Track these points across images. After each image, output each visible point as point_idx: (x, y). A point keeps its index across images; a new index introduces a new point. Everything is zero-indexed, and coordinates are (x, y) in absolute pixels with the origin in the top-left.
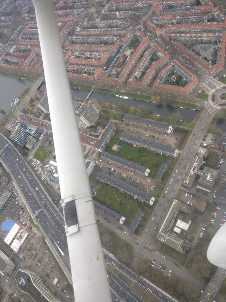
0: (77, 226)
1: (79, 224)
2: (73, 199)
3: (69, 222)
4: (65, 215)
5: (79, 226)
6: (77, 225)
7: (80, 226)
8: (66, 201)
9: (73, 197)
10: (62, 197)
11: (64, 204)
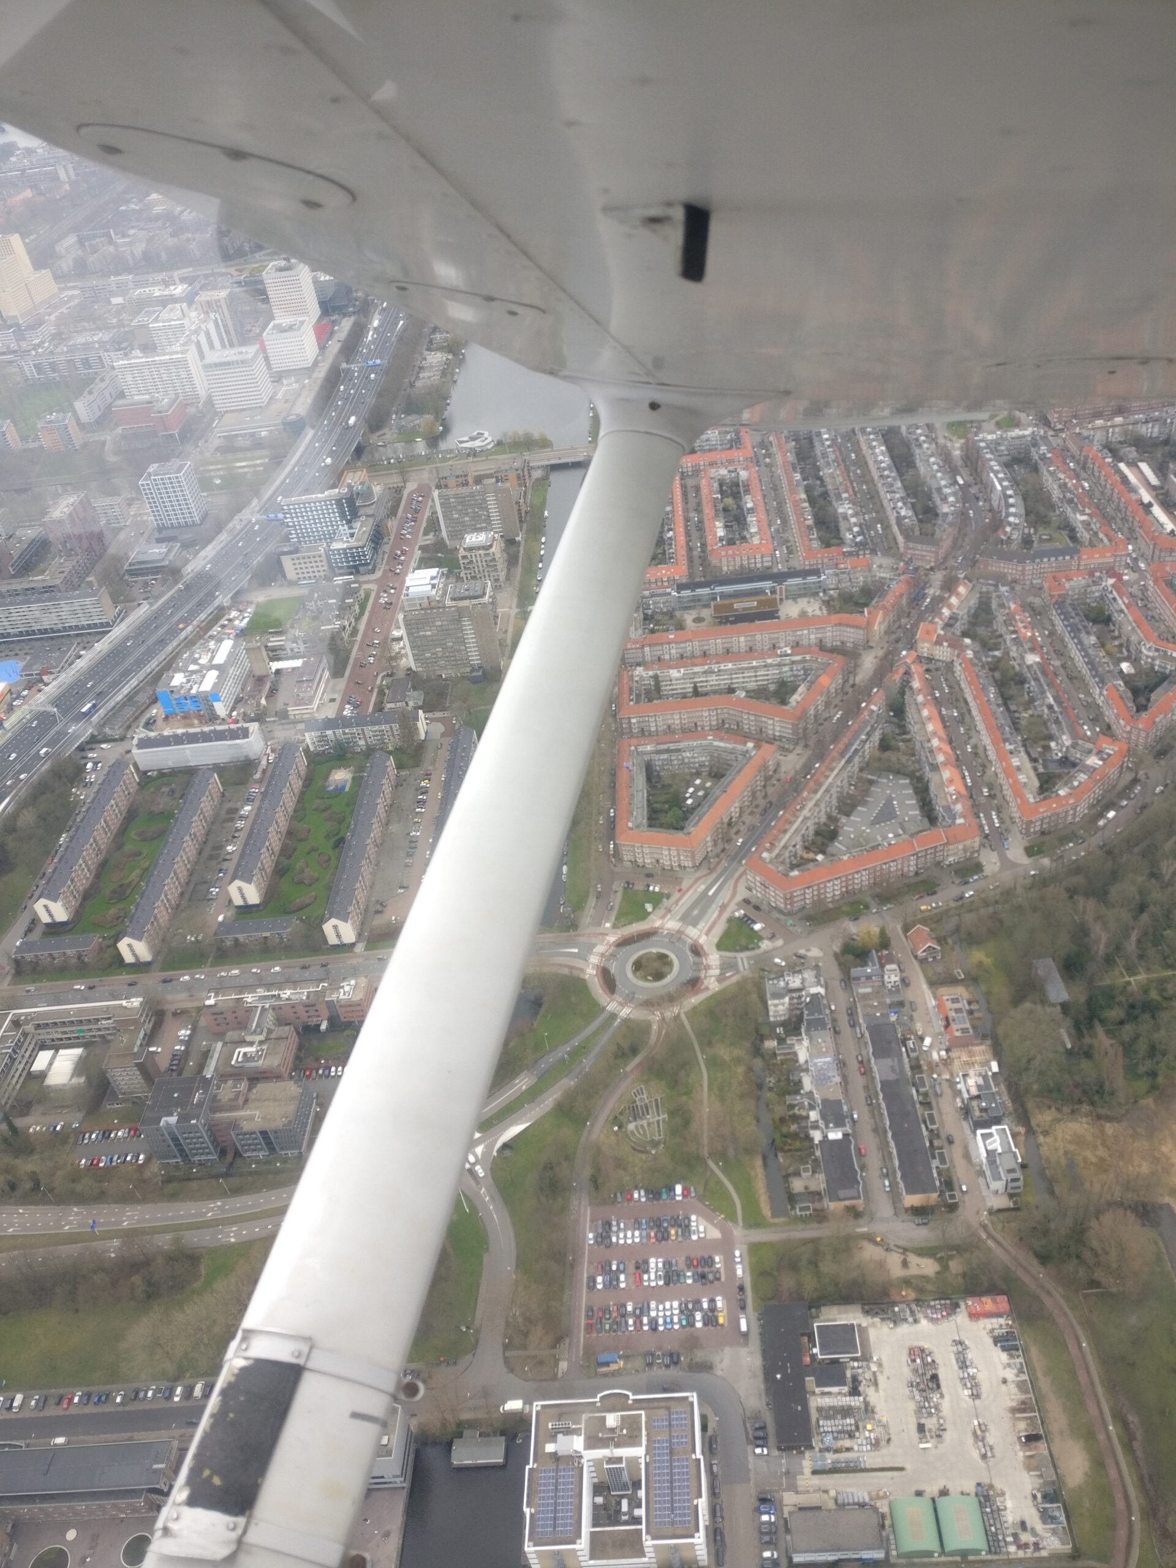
0: (234, 1529)
1: (254, 1521)
2: (299, 1356)
3: (210, 1477)
4: (213, 1426)
5: (245, 1532)
6: (241, 1520)
7: (252, 1537)
8: (264, 1349)
9: (305, 1349)
10: (252, 1319)
11: (240, 1363)
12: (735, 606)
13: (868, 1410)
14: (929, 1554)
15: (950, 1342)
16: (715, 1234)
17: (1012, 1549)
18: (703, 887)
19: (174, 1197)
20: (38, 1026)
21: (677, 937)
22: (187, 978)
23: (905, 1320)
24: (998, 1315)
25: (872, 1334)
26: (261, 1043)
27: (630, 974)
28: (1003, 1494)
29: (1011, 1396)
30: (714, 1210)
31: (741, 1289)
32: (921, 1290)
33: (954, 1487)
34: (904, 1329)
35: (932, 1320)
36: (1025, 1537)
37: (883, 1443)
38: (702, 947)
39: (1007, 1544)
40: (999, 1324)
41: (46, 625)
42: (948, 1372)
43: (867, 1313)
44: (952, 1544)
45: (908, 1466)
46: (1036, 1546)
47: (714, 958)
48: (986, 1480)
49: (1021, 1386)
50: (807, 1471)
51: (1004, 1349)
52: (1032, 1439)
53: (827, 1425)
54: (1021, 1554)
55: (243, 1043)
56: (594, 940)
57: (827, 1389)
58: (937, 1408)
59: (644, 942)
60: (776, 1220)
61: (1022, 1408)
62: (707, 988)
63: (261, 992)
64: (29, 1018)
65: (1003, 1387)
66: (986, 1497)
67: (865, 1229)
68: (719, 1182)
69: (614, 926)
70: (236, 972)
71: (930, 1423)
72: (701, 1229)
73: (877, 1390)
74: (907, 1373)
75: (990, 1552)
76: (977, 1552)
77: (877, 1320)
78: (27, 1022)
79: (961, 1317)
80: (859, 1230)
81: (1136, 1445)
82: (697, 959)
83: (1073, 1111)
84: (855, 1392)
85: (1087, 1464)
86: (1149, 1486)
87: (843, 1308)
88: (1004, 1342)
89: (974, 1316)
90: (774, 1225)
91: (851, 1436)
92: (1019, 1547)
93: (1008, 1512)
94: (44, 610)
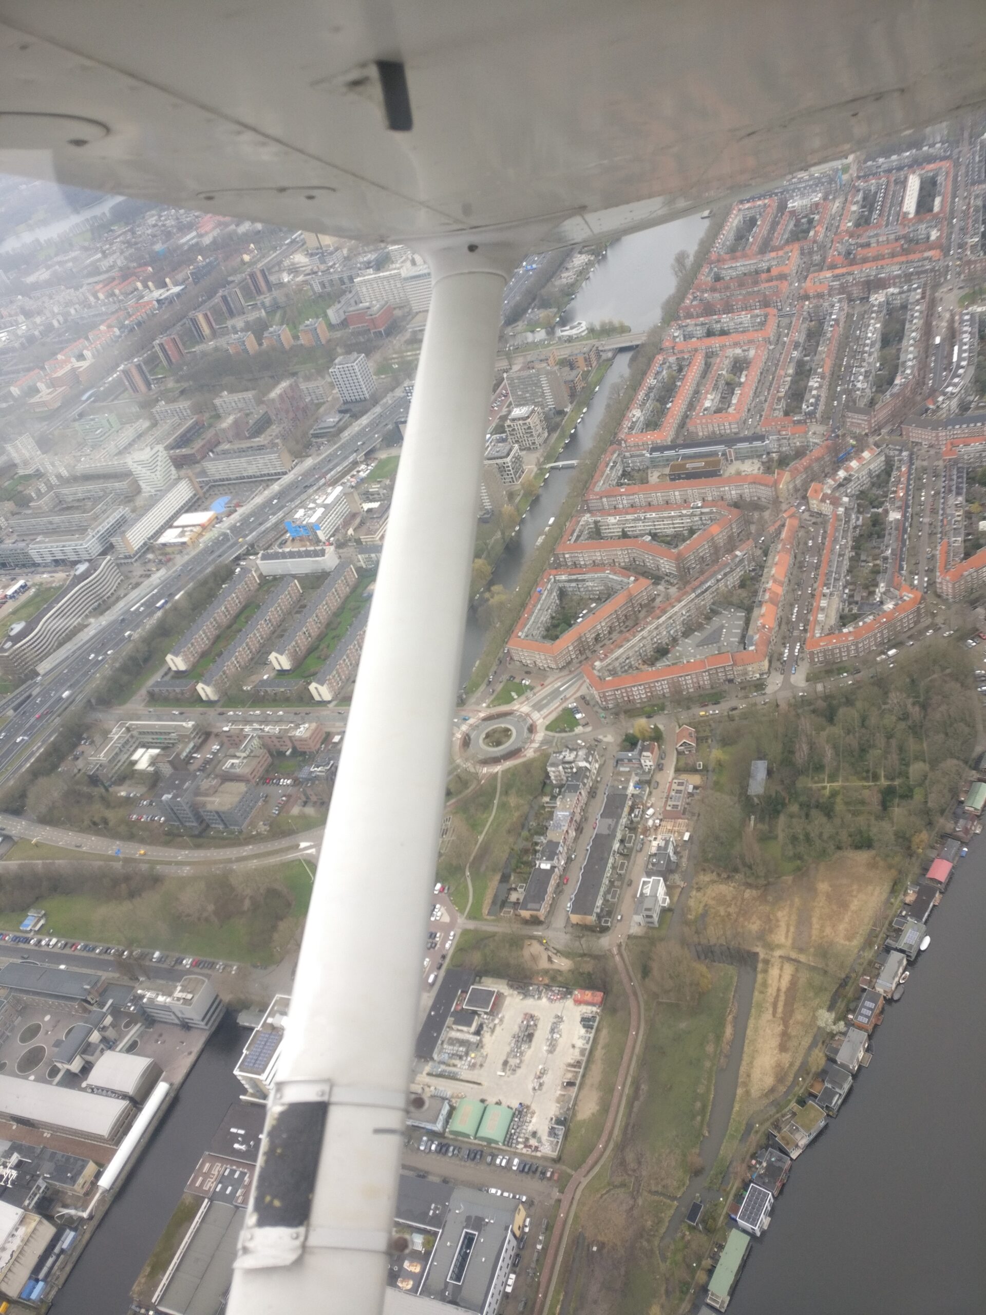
0: (297, 1238)
2: (322, 1095)
3: (271, 1202)
5: (306, 1238)
7: (313, 1241)
11: (279, 1109)
12: (687, 466)
13: (479, 1045)
14: (468, 1136)
15: (553, 1015)
16: (446, 919)
17: (520, 1146)
18: (559, 684)
19: (167, 844)
20: (140, 733)
21: (524, 717)
22: (231, 713)
23: (533, 996)
24: (593, 1004)
25: (508, 1001)
26: (245, 758)
27: (481, 741)
28: (533, 1113)
29: (573, 1056)
30: (454, 904)
31: (444, 957)
32: (553, 979)
33: (505, 1102)
34: (530, 1002)
35: (549, 999)
36: (533, 1142)
37: (478, 1066)
38: (536, 726)
39: (518, 1143)
40: (589, 1010)
41: (250, 473)
42: (542, 1034)
43: (511, 987)
44: (481, 1133)
45: (485, 1083)
46: (536, 1149)
47: (540, 736)
48: (527, 1102)
49: (582, 1052)
50: (425, 1073)
51: (584, 1026)
52: (571, 1084)
53: (448, 1048)
54: (524, 1151)
55: (235, 757)
56: (470, 715)
57: (460, 1028)
58: (521, 1053)
59: (501, 719)
60: (488, 917)
61: (577, 1064)
62: (525, 756)
63: (256, 726)
64: (137, 727)
65: (571, 1050)
66: (521, 1113)
67: (540, 933)
68: (466, 887)
69: (488, 707)
70: (258, 712)
71: (513, 1062)
72: (439, 914)
73: (491, 1036)
74: (516, 1029)
75: (504, 1145)
76: (496, 1142)
77: (516, 992)
78: (134, 729)
79: (569, 1002)
80: (535, 933)
81: (637, 1104)
82: (529, 735)
83: (729, 877)
84: (478, 1032)
85: (597, 1108)
86: (629, 1131)
87: (495, 980)
88: (586, 1022)
89: (578, 1002)
90: (486, 920)
91: (461, 1058)
92: (526, 1146)
93: (531, 1124)
94: (249, 463)
